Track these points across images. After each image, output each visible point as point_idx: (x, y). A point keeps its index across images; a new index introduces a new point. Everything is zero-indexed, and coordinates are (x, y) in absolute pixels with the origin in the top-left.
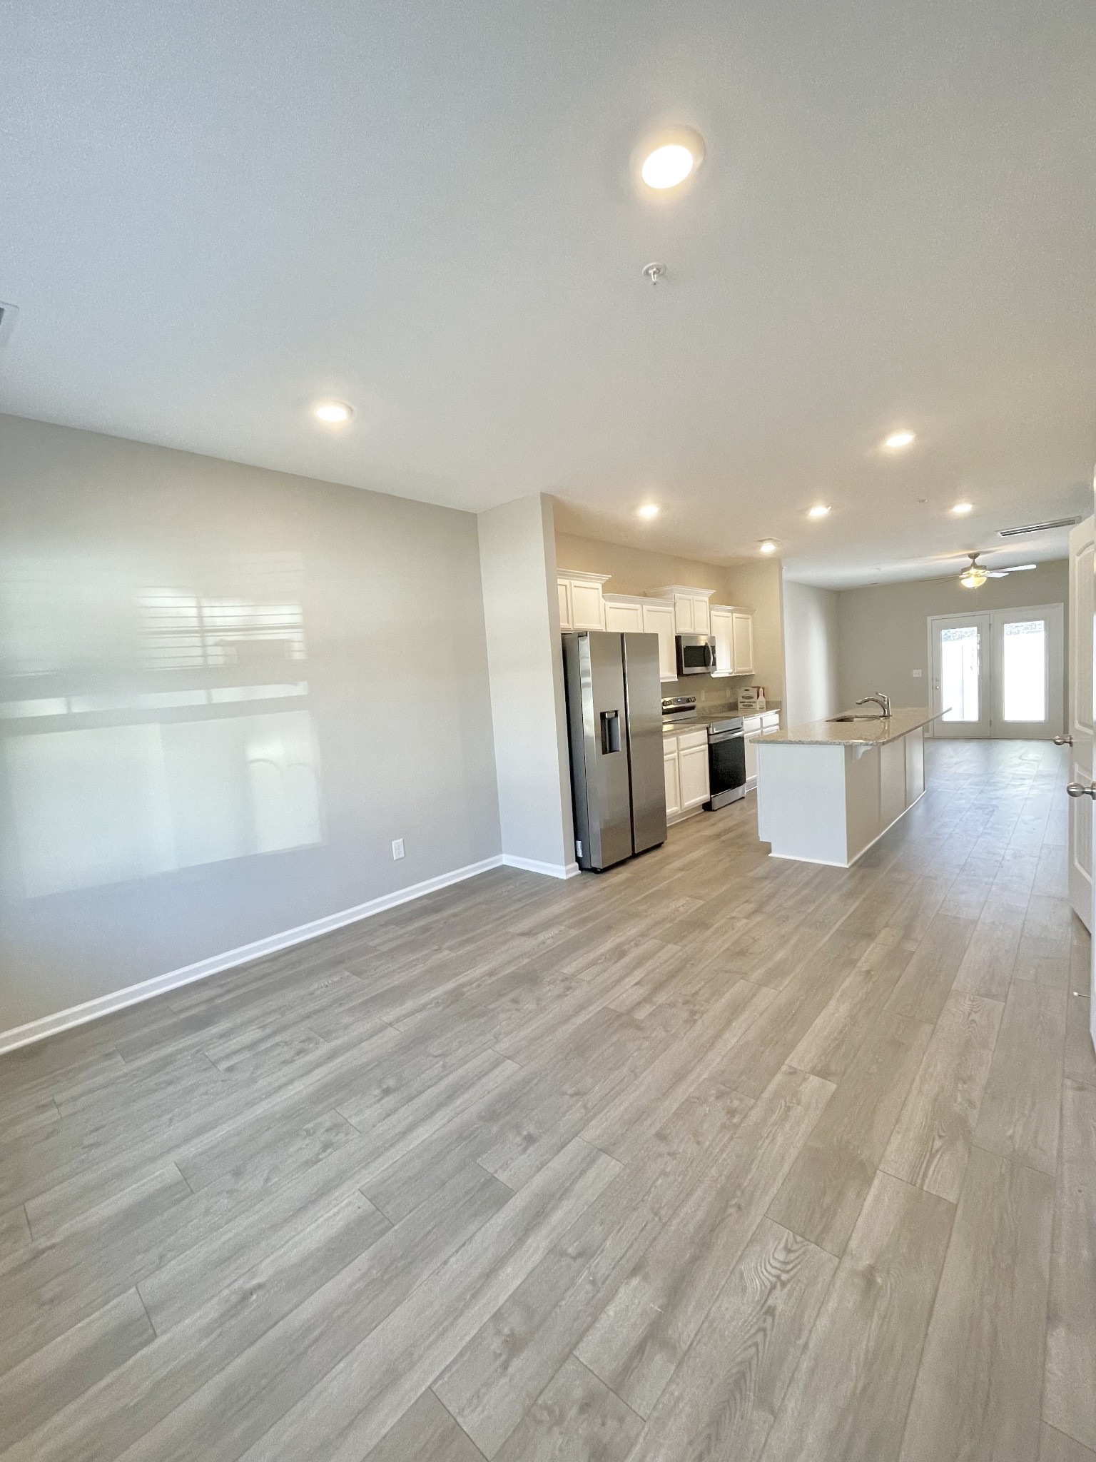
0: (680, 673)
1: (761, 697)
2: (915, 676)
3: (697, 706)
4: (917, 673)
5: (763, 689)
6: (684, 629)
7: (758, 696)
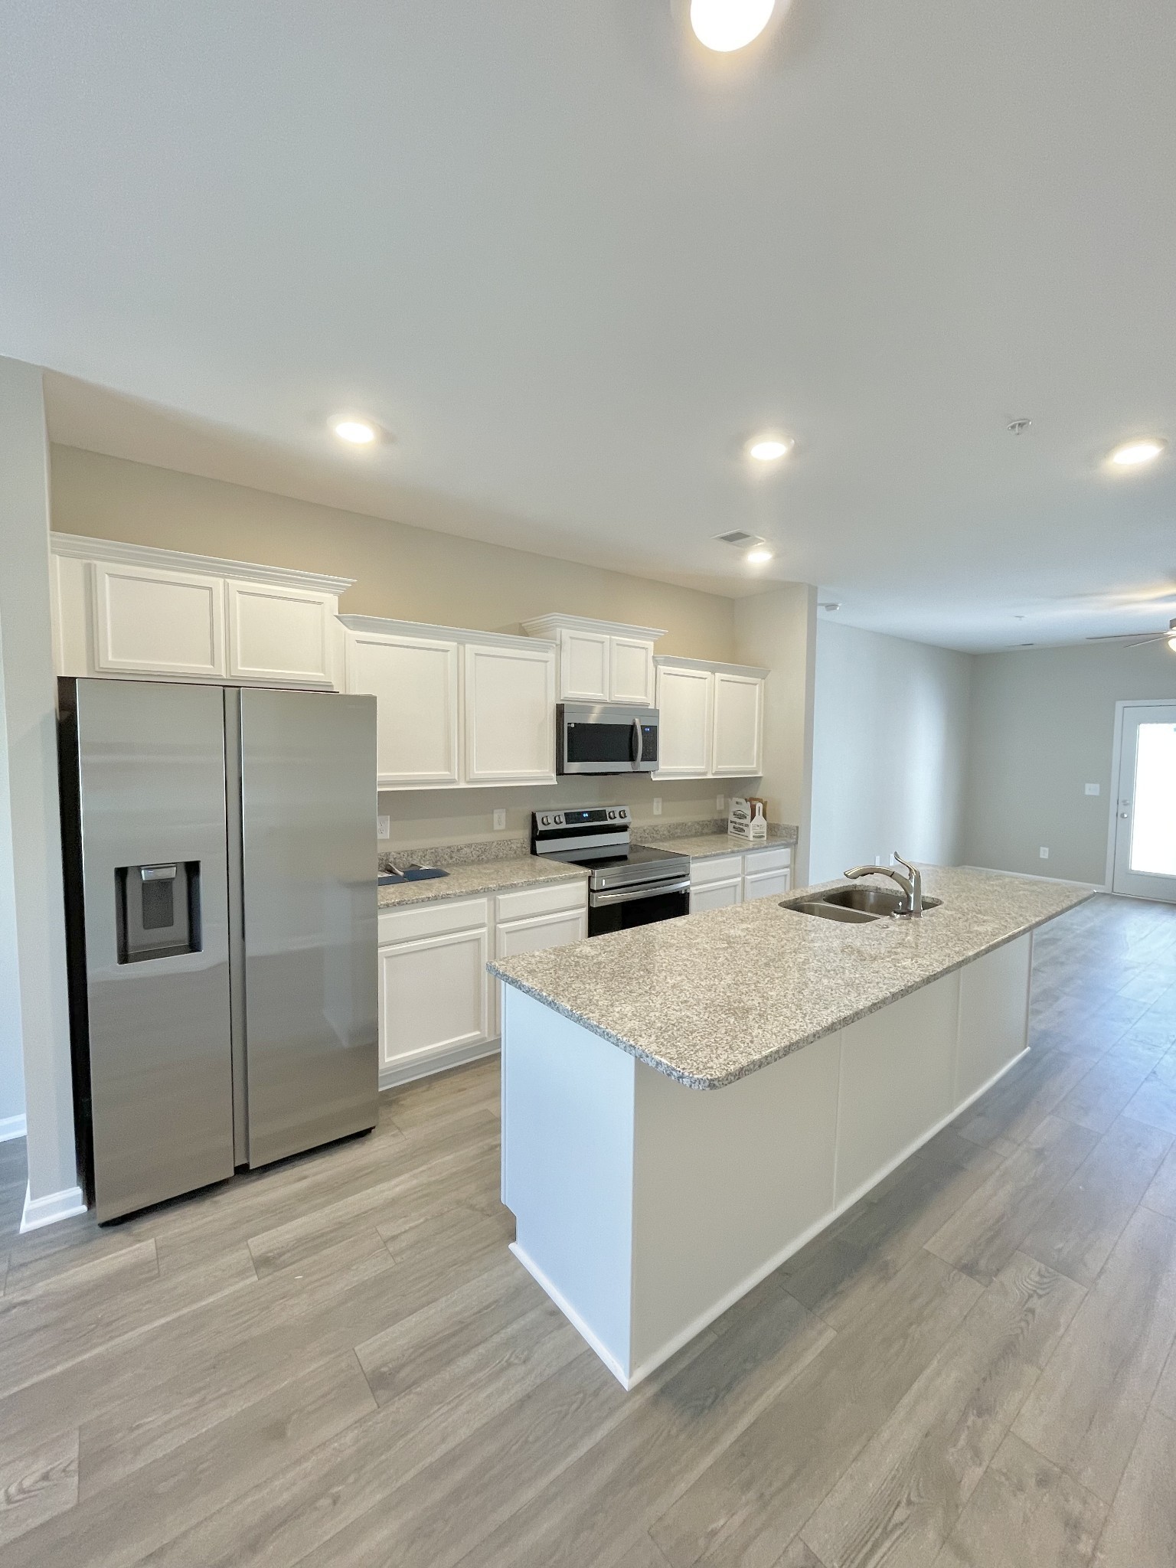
0: (560, 772)
1: (759, 818)
2: (1087, 792)
3: (631, 826)
4: (1092, 789)
5: (765, 805)
6: (574, 692)
7: (753, 816)
